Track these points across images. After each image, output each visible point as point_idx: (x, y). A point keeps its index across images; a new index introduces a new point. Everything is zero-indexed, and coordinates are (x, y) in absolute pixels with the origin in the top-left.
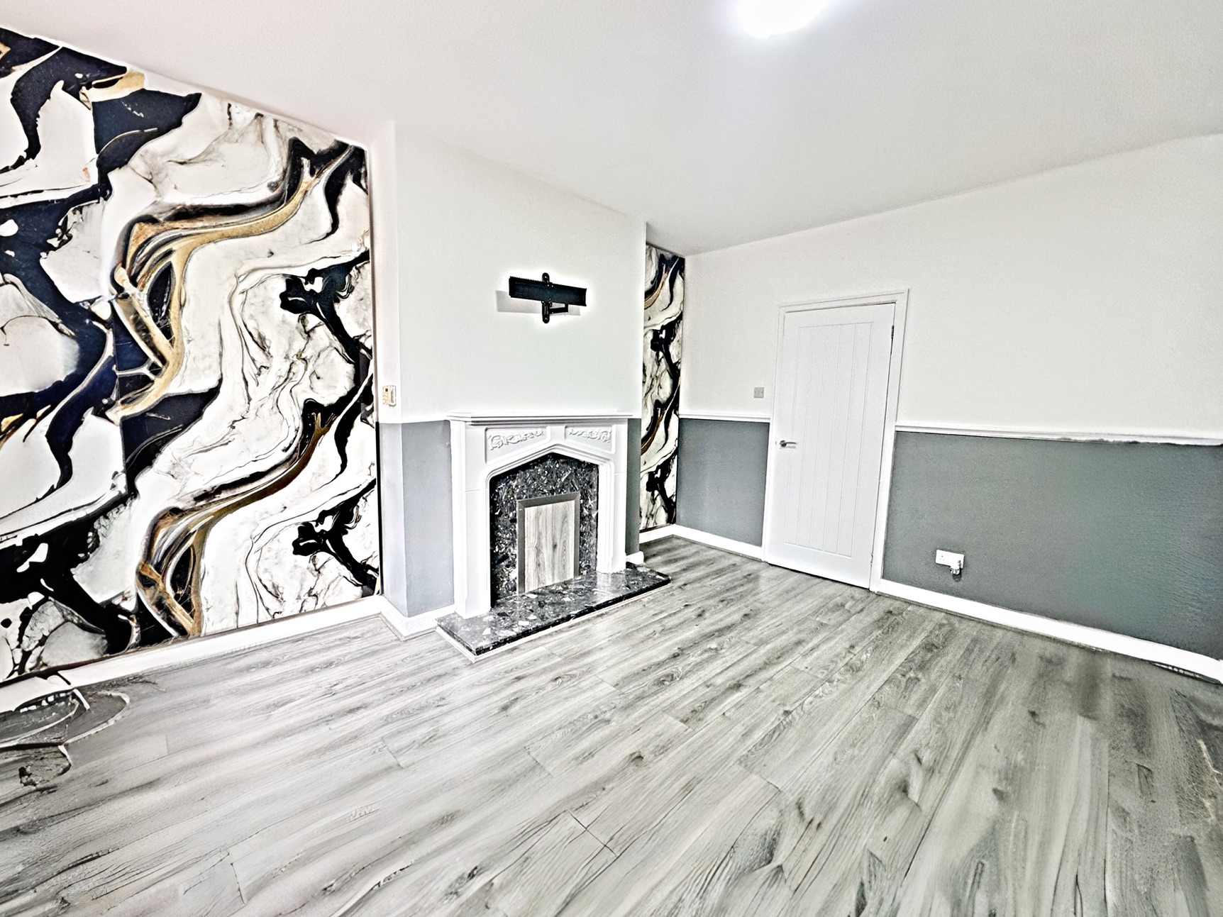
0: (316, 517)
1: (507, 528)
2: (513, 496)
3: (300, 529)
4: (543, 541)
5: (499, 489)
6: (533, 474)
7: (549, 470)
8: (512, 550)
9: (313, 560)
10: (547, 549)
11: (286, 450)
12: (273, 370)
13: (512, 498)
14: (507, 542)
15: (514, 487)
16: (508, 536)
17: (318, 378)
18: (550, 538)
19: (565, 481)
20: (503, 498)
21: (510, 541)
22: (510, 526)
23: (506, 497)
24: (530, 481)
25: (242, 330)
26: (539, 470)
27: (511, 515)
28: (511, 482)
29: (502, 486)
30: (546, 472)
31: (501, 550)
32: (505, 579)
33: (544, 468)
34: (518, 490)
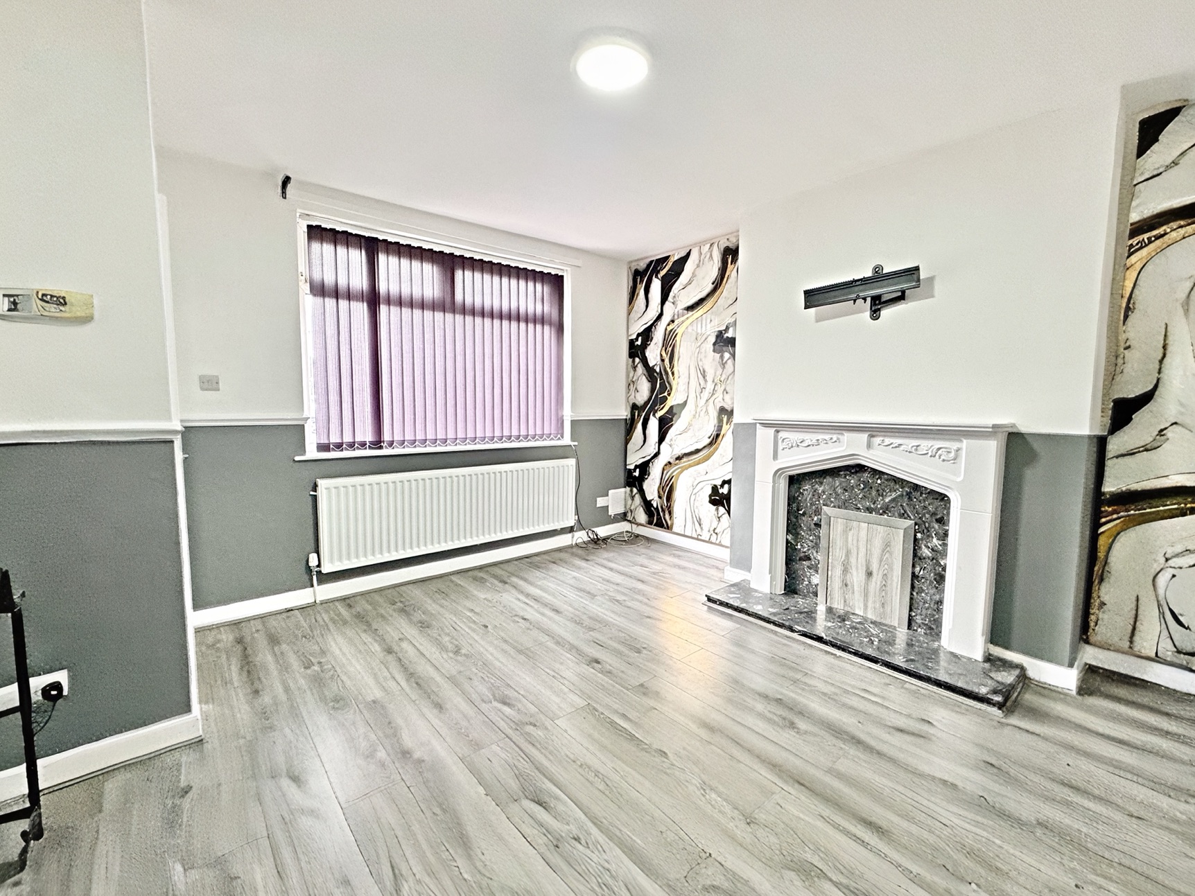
0: (720, 484)
1: (810, 530)
2: (819, 501)
3: (713, 487)
4: (853, 560)
5: (804, 490)
6: (844, 484)
7: (866, 484)
8: (815, 554)
9: (717, 509)
10: (858, 573)
11: (709, 438)
12: (707, 389)
13: (817, 503)
14: (810, 544)
15: (820, 492)
16: (811, 538)
17: (727, 393)
18: (862, 560)
19: (890, 501)
20: (808, 499)
21: (813, 544)
22: (814, 530)
23: (811, 499)
24: (839, 491)
25: (697, 367)
26: (852, 481)
27: (815, 519)
28: (817, 486)
29: (806, 488)
30: (862, 485)
31: (803, 548)
32: (806, 579)
33: (860, 480)
34: (824, 496)
